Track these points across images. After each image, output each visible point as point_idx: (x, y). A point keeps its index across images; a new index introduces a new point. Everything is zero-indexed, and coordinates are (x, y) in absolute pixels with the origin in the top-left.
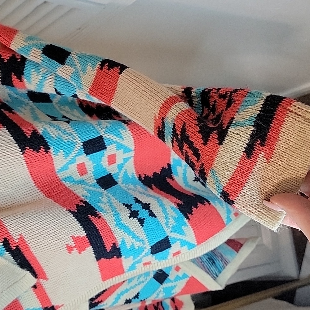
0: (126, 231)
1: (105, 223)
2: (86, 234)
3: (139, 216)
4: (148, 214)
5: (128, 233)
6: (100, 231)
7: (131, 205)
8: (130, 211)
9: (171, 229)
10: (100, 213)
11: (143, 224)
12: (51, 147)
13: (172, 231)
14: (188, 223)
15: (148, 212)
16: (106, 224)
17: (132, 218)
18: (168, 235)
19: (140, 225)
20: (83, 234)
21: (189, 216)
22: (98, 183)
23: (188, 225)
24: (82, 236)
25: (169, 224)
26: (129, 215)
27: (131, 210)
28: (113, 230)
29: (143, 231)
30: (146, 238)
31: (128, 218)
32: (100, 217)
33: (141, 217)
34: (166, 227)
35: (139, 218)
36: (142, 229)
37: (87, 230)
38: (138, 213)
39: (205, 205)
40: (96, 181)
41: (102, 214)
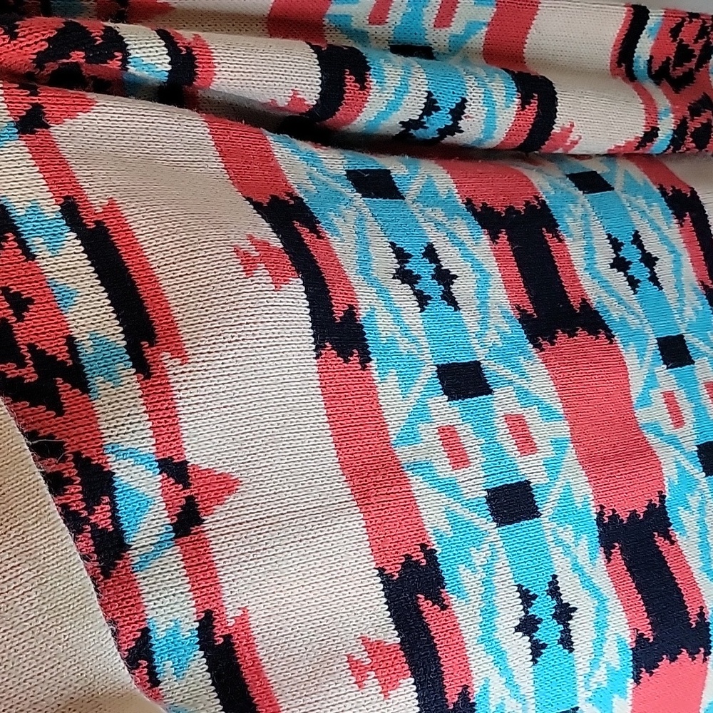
0: (498, 663)
1: (455, 625)
2: (399, 640)
3: (537, 636)
4: (558, 638)
5: (500, 669)
6: (438, 643)
7: (535, 597)
8: (523, 613)
9: (590, 694)
10: (451, 596)
11: (538, 659)
12: (373, 358)
13: (590, 700)
14: (631, 692)
15: (561, 632)
16: (454, 629)
17: (520, 634)
18: (578, 705)
19: (531, 657)
20: (391, 637)
21: (645, 675)
22: (489, 500)
23: (628, 695)
24: (391, 642)
25: (594, 680)
26: (518, 622)
27: (527, 612)
28: (471, 650)
29: (532, 676)
30: (532, 695)
31: (514, 630)
32: (444, 607)
33: (539, 637)
34: (582, 684)
35: (534, 638)
36: (531, 670)
37: (404, 631)
38: (539, 626)
39: (694, 659)
40: (485, 493)
41: (453, 600)
